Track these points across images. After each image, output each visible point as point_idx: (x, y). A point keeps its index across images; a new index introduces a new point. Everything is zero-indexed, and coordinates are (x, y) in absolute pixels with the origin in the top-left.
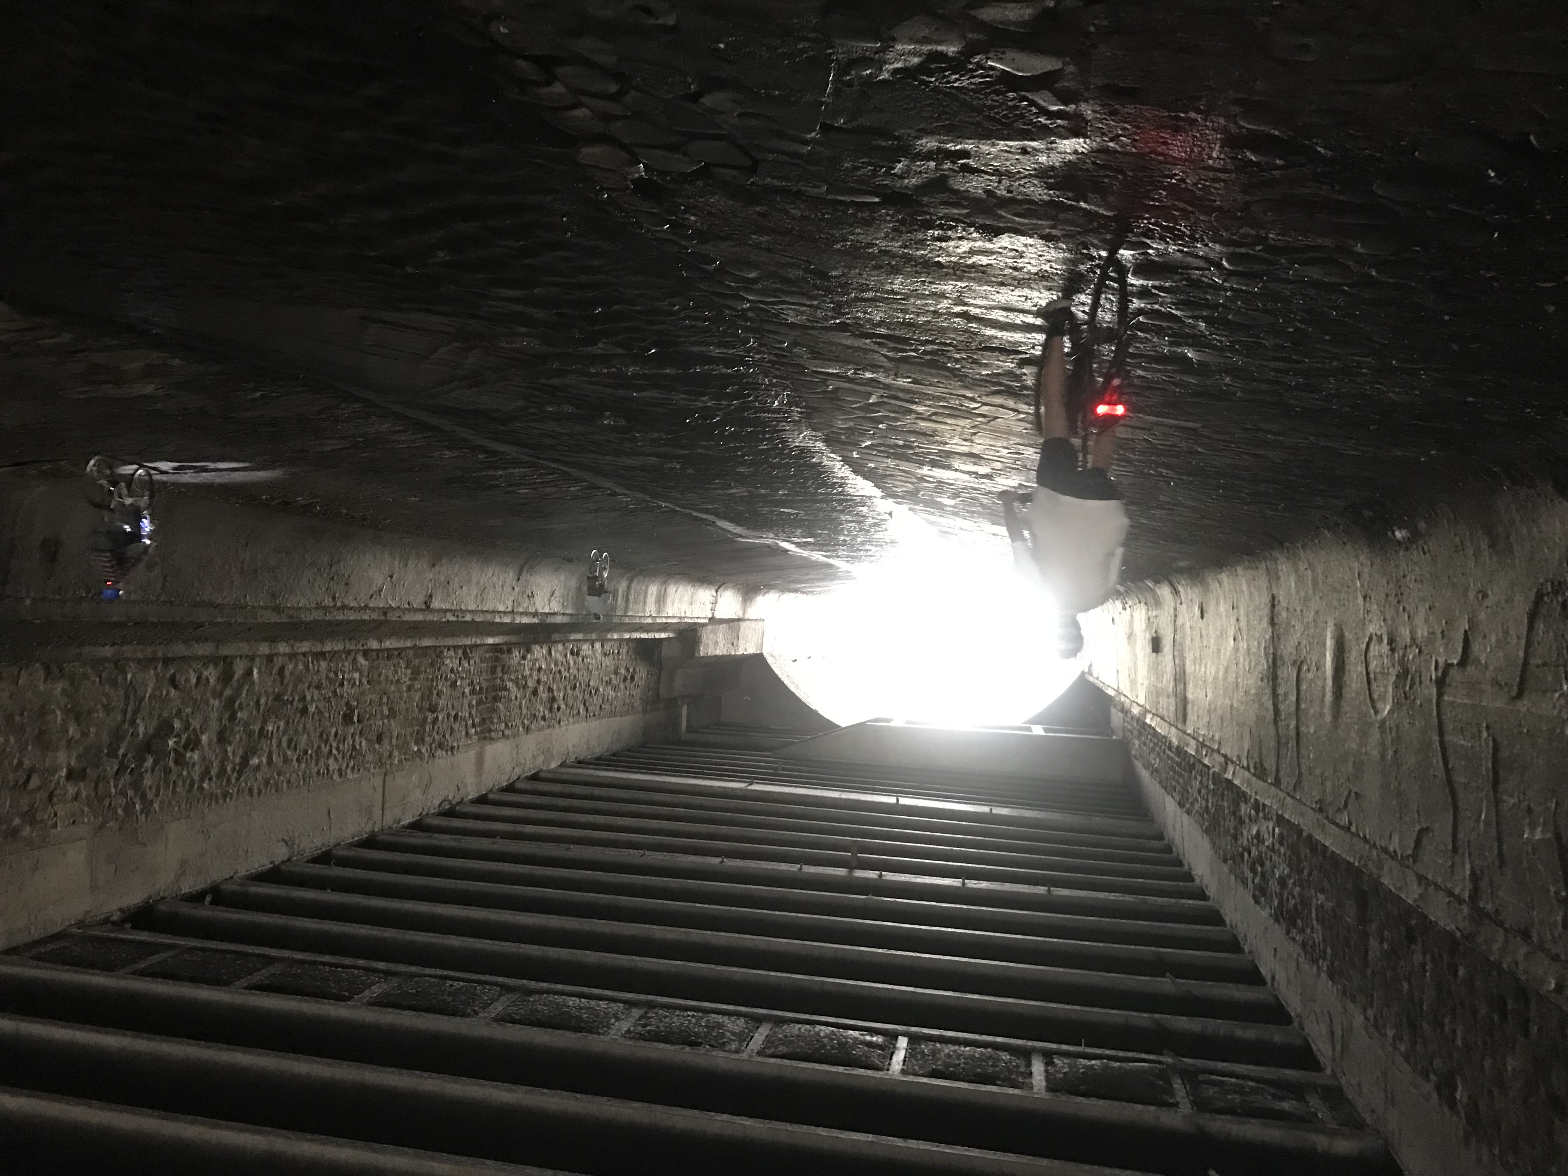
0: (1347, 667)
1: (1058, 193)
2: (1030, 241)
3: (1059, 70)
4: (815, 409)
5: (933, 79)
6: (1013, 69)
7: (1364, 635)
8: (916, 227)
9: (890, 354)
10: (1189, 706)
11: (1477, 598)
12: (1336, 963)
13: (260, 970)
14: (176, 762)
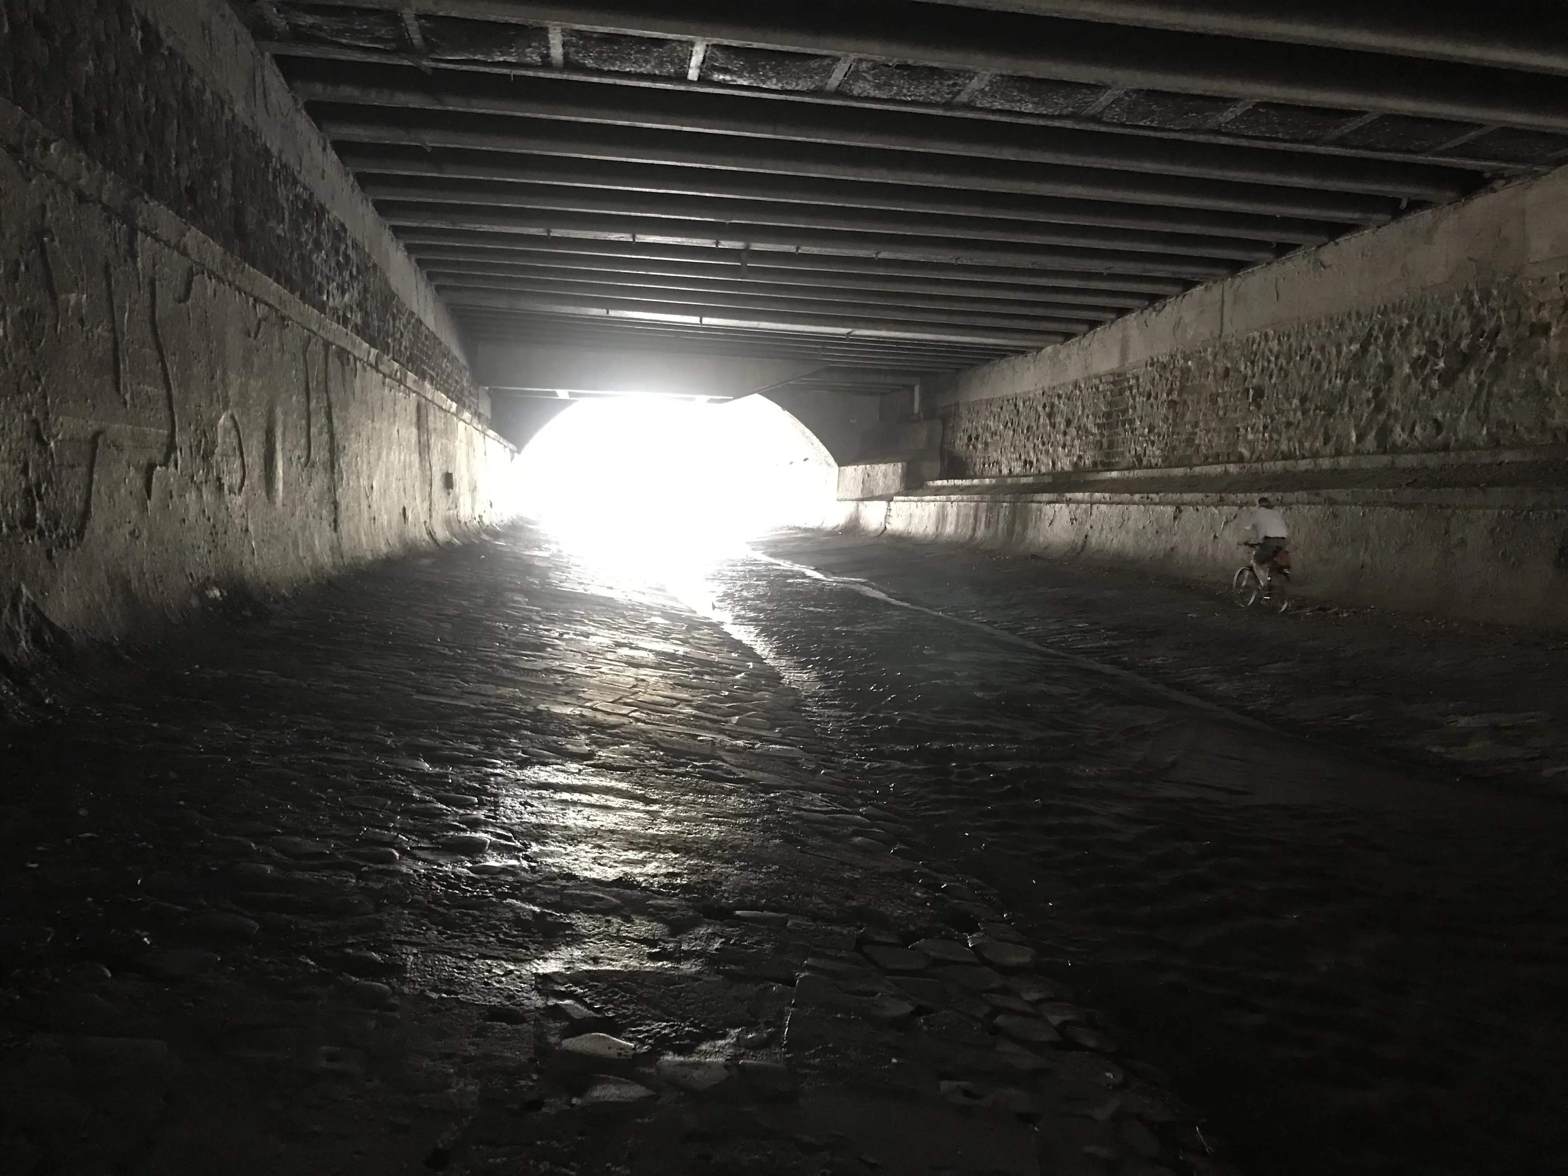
0: (262, 461)
1: (562, 920)
2: (587, 874)
3: (566, 1037)
4: (792, 708)
5: (687, 1029)
6: (609, 1039)
7: (246, 493)
8: (698, 886)
9: (720, 763)
10: (414, 420)
11: (139, 530)
12: (263, 165)
13: (1350, 133)
14: (1436, 344)
